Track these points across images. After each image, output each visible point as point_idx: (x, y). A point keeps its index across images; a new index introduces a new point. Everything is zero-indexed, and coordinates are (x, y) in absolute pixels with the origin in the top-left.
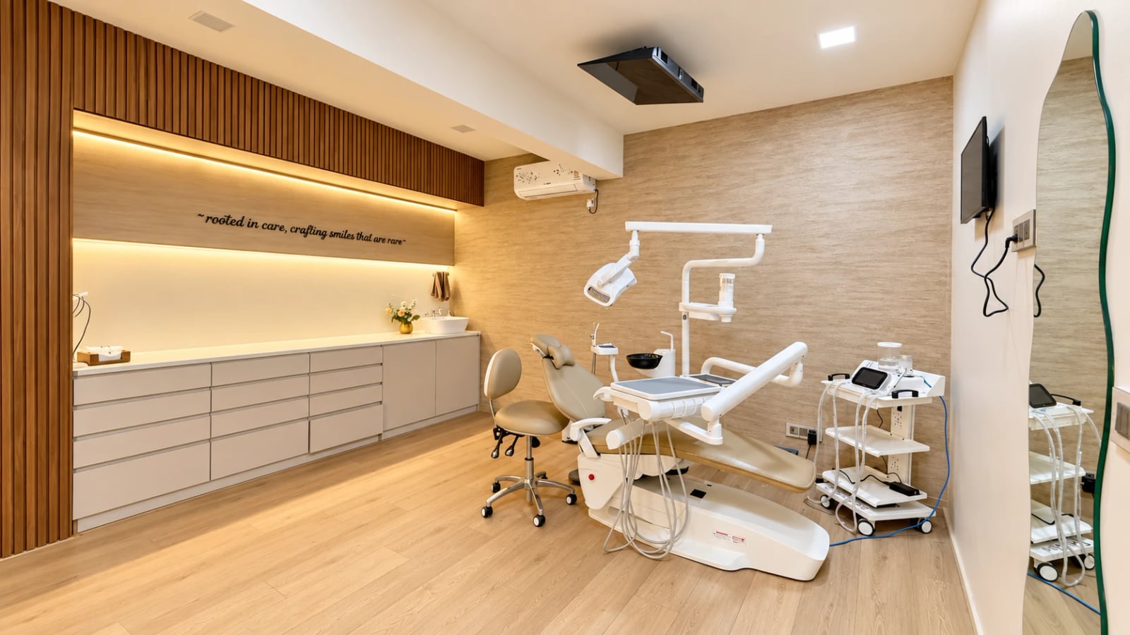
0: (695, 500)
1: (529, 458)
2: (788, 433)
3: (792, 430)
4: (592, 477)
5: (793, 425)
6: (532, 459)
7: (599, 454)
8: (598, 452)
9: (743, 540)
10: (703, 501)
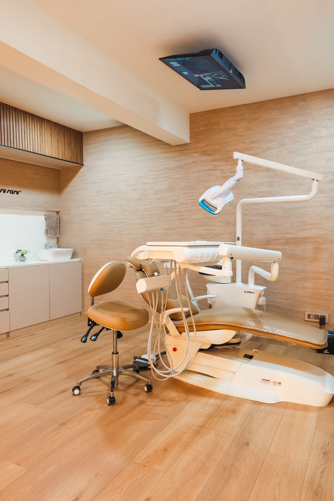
0: (246, 360)
1: (115, 352)
2: (306, 319)
3: (309, 316)
4: (175, 350)
5: (309, 313)
6: (117, 353)
7: (180, 333)
8: (181, 331)
9: (280, 383)
10: (252, 360)
